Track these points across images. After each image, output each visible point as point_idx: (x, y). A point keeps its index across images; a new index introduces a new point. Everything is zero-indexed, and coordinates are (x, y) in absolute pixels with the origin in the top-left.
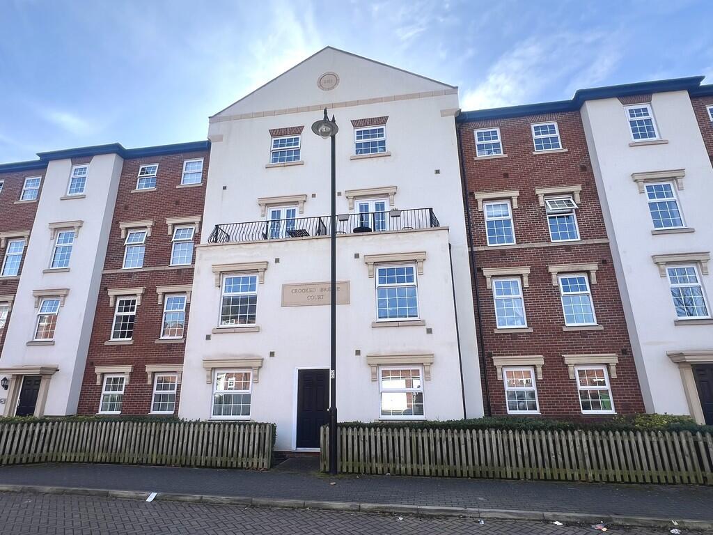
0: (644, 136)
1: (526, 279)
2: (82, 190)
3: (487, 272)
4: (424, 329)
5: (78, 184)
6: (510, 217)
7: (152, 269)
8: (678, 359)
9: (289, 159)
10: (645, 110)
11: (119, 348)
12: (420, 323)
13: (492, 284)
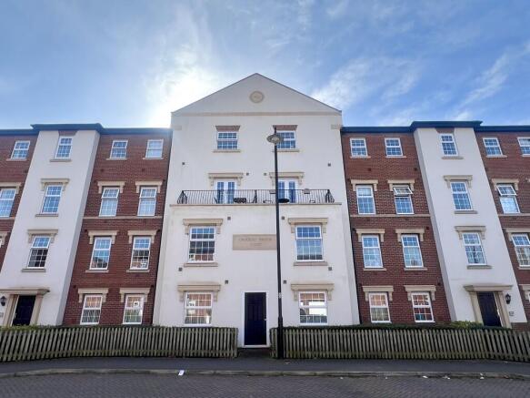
0: (449, 153)
1: (382, 236)
2: (67, 155)
3: (359, 231)
4: (327, 268)
5: (64, 151)
6: (372, 196)
7: (124, 218)
8: (470, 289)
9: (230, 147)
10: (451, 137)
11: (97, 275)
12: (325, 264)
13: (362, 239)
